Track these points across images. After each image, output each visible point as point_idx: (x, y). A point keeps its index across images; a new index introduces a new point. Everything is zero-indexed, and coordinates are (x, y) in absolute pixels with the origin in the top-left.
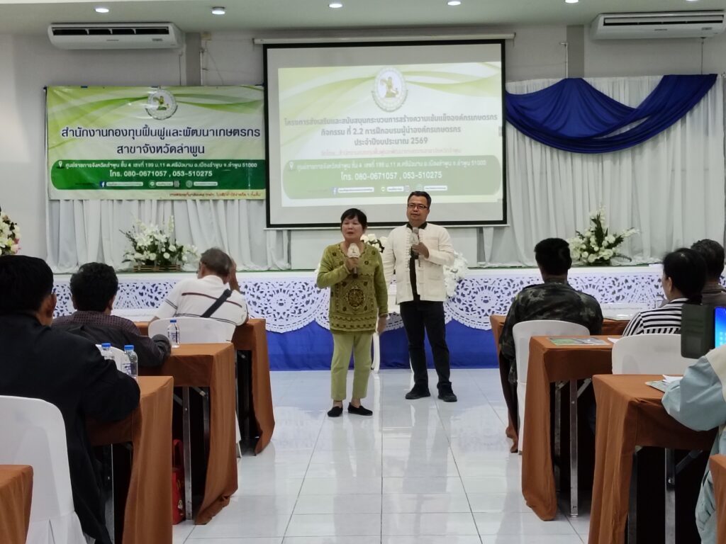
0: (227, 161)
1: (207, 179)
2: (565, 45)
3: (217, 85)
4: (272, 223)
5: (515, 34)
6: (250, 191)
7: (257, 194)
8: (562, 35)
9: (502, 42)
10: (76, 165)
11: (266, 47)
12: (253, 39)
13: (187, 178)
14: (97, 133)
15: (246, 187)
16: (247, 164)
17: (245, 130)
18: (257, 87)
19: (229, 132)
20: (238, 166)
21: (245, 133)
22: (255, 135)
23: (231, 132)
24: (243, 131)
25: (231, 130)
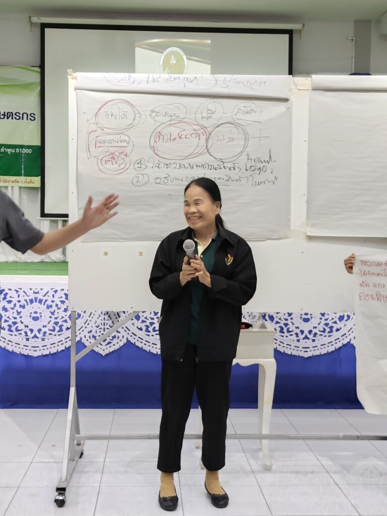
2: (352, 40)
4: (46, 212)
5: (304, 25)
6: (23, 178)
7: (31, 182)
8: (349, 30)
9: (290, 32)
11: (44, 26)
12: (30, 18)
15: (20, 175)
16: (21, 150)
17: (20, 114)
18: (33, 68)
19: (2, 115)
20: (11, 152)
21: (20, 117)
22: (30, 119)
23: (4, 115)
24: (17, 114)
25: (5, 113)
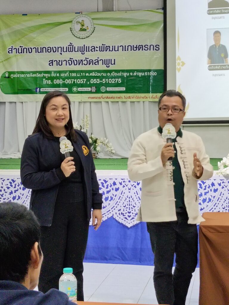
0: (133, 71)
1: (117, 85)
3: (126, 11)
6: (151, 95)
7: (156, 97)
10: (18, 76)
13: (102, 84)
14: (34, 50)
15: (148, 92)
16: (148, 73)
17: (148, 46)
18: (158, 11)
19: (135, 47)
20: (141, 75)
21: (148, 48)
22: (156, 49)
23: (137, 48)
24: (146, 46)
25: (137, 46)
